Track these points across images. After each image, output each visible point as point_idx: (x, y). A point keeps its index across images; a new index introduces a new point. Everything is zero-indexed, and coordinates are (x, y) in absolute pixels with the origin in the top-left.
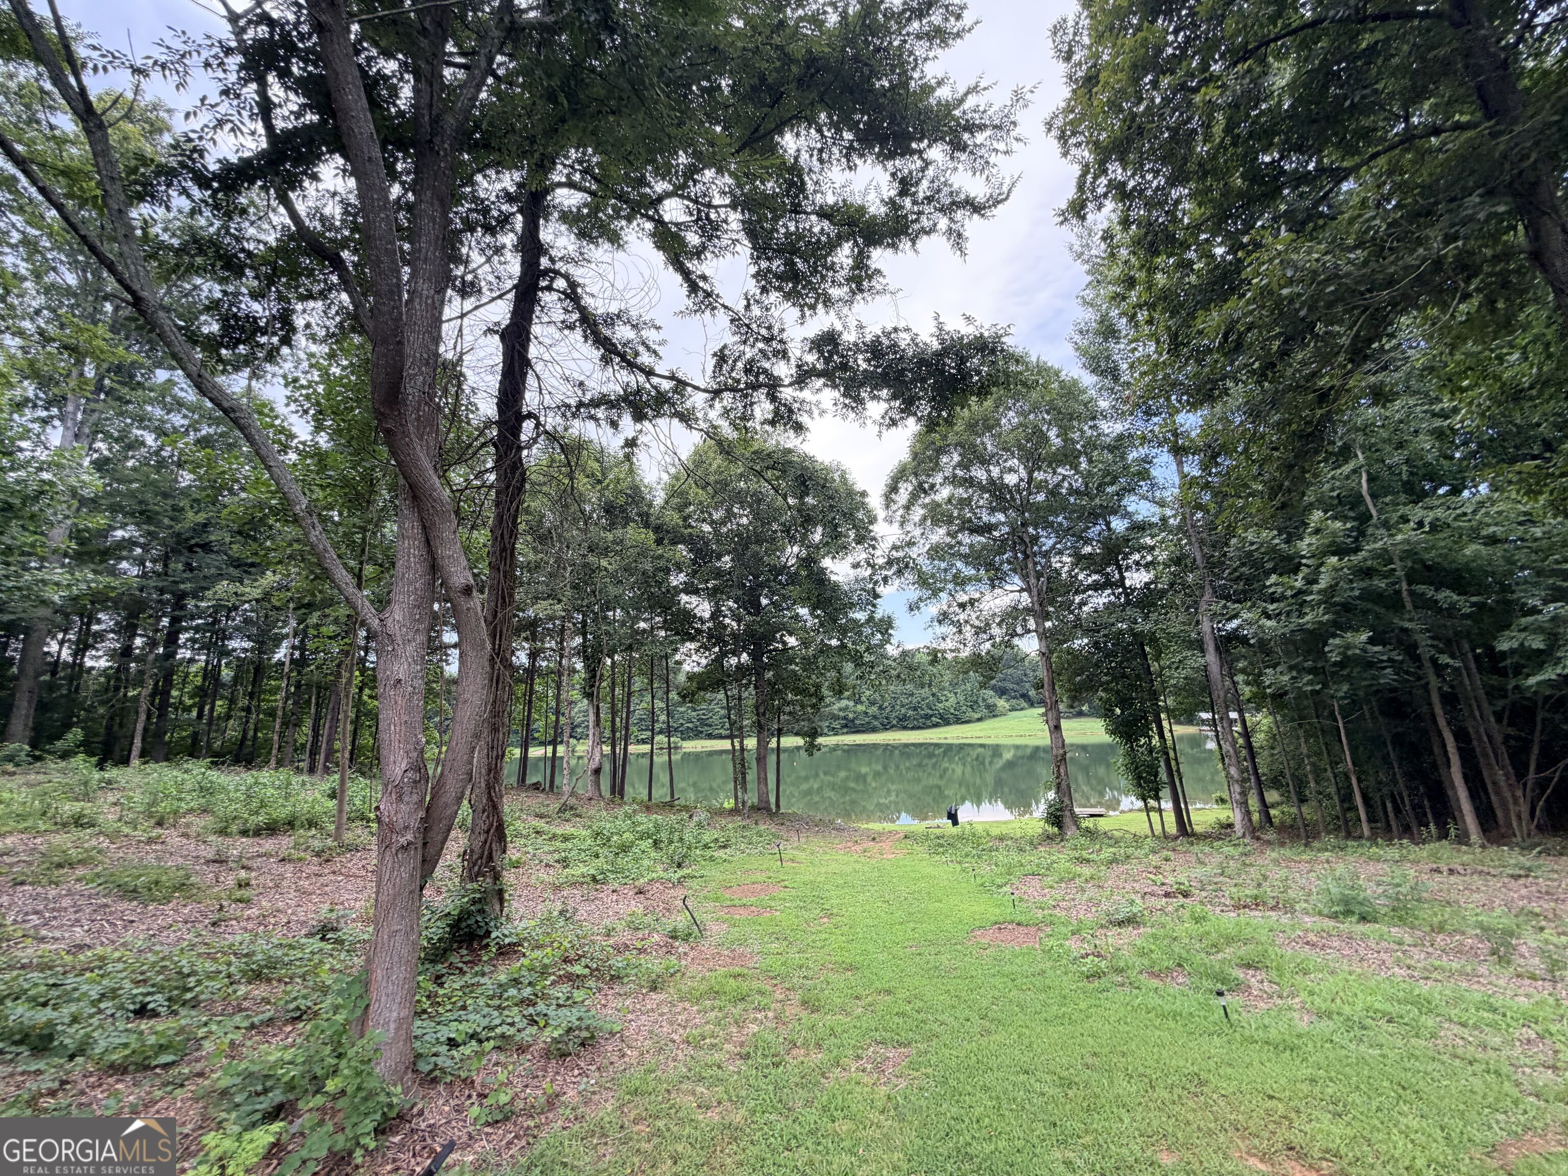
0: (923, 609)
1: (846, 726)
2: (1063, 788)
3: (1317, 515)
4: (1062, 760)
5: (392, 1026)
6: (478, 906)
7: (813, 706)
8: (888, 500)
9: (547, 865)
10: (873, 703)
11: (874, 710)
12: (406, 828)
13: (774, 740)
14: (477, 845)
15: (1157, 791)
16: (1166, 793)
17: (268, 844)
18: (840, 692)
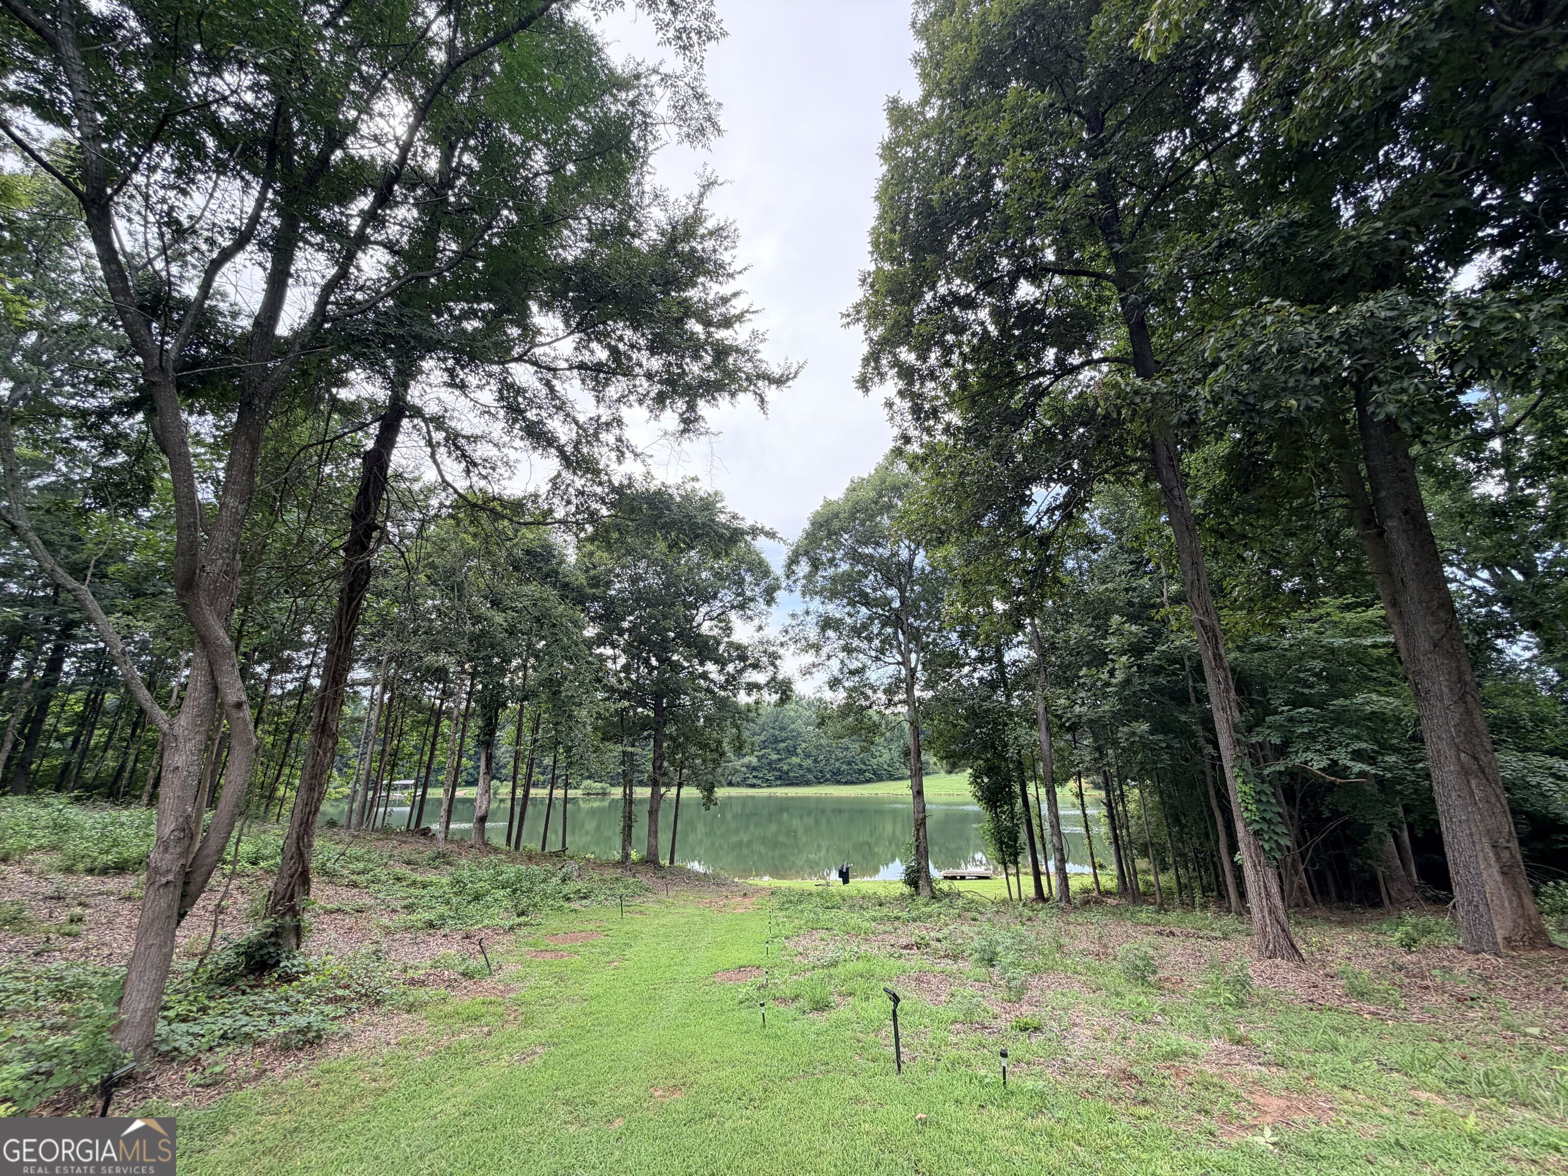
0: (816, 675)
1: (780, 778)
2: (922, 851)
3: (1116, 619)
4: (921, 824)
5: (139, 1014)
6: (273, 940)
7: (714, 761)
8: (790, 573)
9: (394, 911)
10: (808, 756)
11: (809, 762)
12: (169, 871)
13: (674, 790)
14: (281, 888)
15: (1016, 855)
16: (1025, 860)
17: (112, 883)
18: (740, 748)
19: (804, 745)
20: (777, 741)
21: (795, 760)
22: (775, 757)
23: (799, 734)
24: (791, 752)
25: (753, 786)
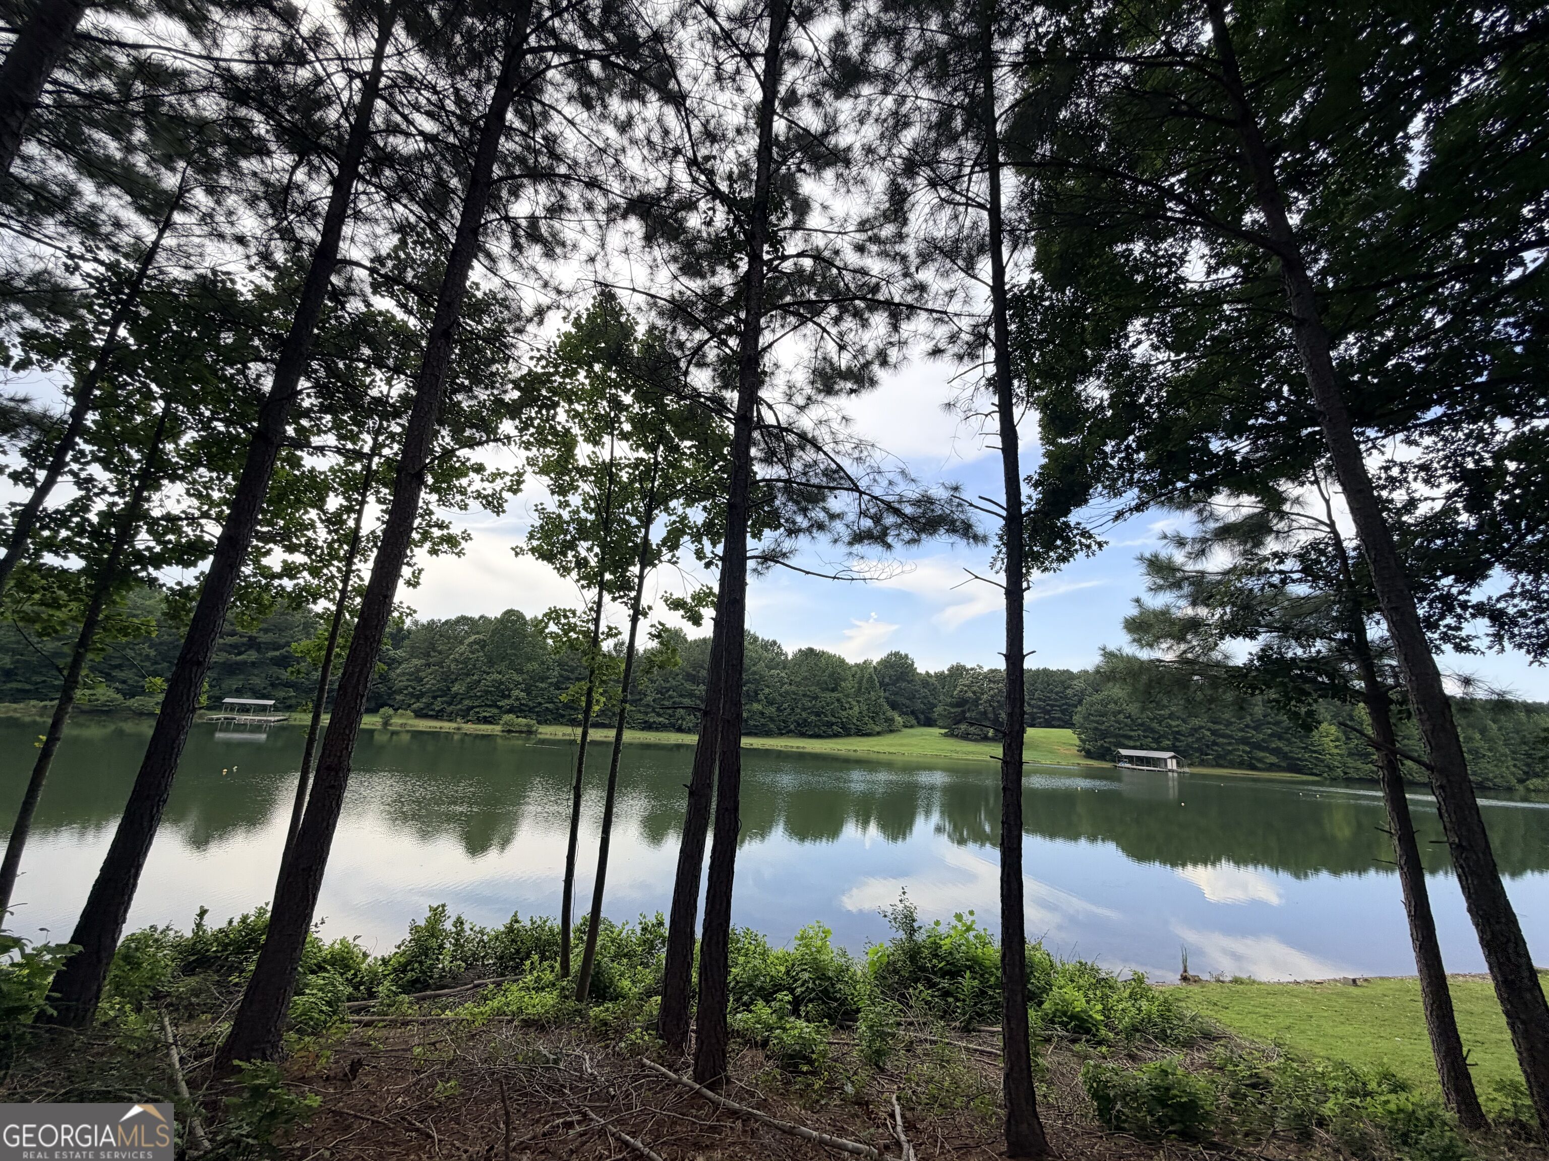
10: (771, 703)
11: (772, 710)
19: (767, 691)
21: (756, 707)
23: (762, 677)
24: (754, 697)
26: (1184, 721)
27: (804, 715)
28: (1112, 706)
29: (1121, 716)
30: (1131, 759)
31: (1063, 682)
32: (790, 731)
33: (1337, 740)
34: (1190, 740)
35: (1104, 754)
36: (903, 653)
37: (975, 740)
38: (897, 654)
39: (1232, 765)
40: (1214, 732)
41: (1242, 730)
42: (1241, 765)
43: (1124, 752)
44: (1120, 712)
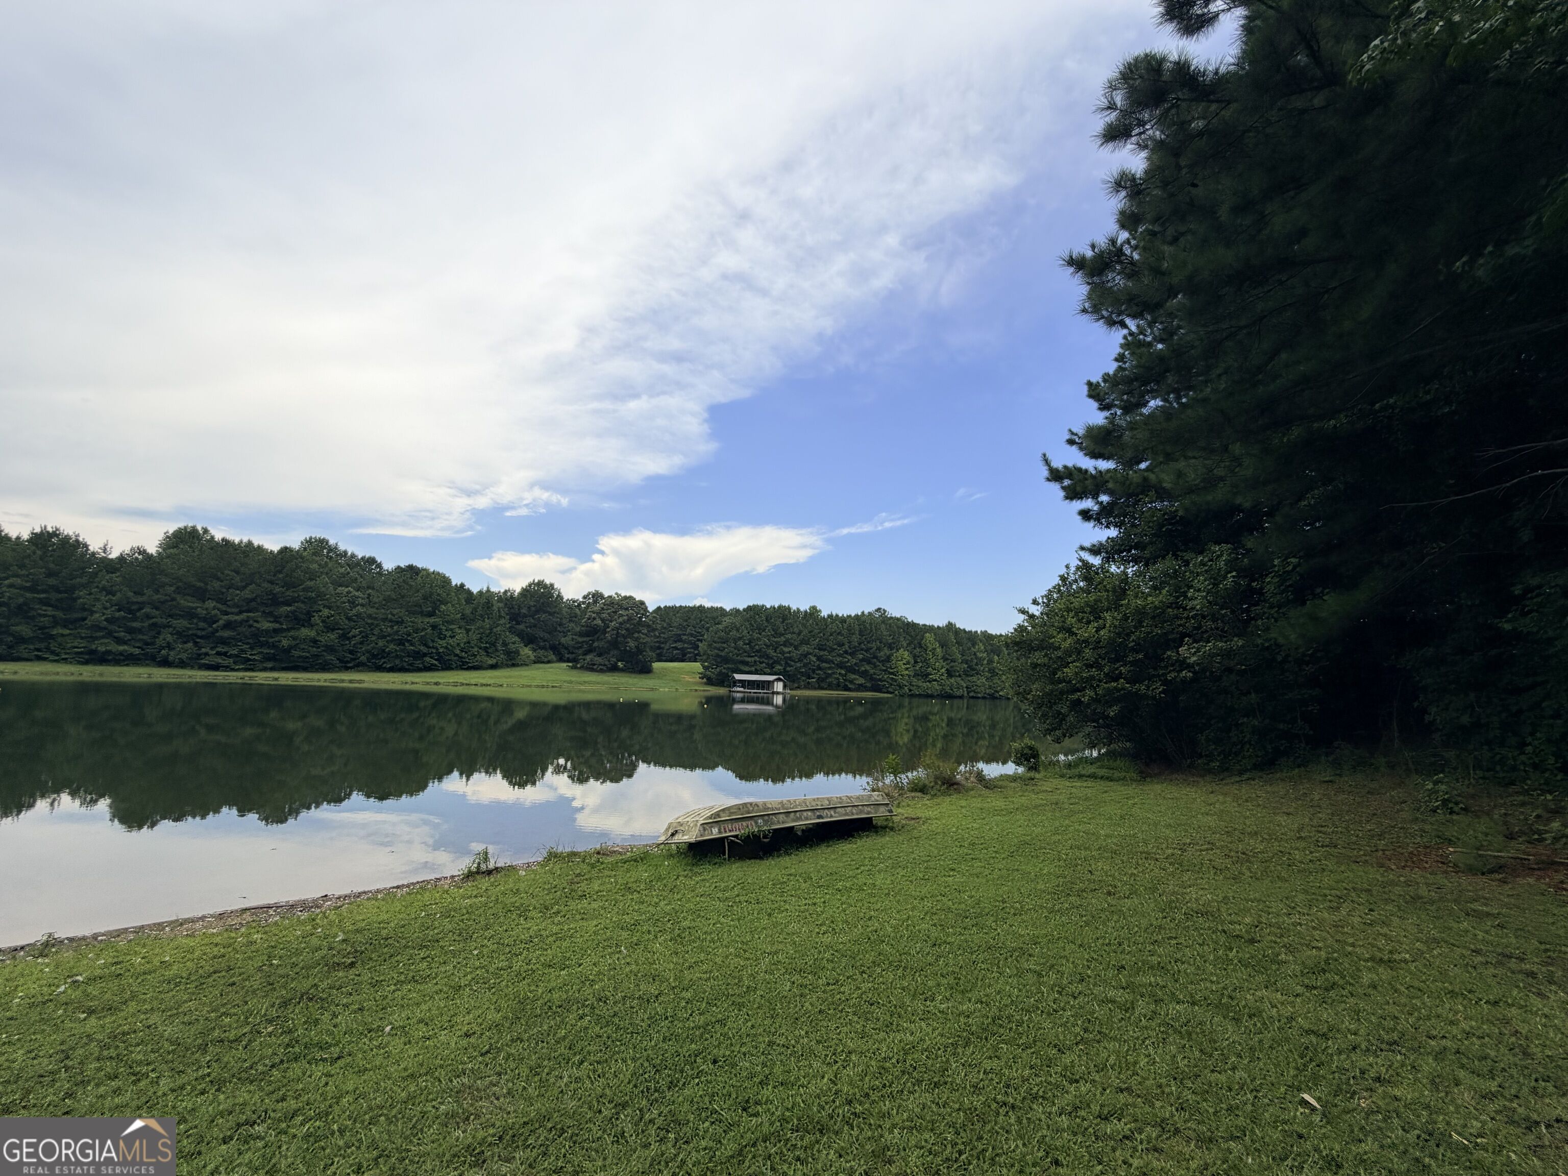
19: (326, 612)
20: (275, 601)
21: (305, 632)
22: (266, 625)
23: (321, 595)
24: (304, 620)
25: (216, 668)
26: (796, 648)
27: (381, 643)
28: (734, 633)
29: (740, 643)
30: (743, 683)
31: (714, 618)
32: (358, 665)
33: (908, 663)
34: (798, 665)
35: (724, 680)
36: (548, 582)
37: (601, 671)
38: (540, 584)
39: (830, 687)
40: (819, 658)
41: (840, 655)
42: (838, 687)
43: (738, 677)
44: (740, 638)
